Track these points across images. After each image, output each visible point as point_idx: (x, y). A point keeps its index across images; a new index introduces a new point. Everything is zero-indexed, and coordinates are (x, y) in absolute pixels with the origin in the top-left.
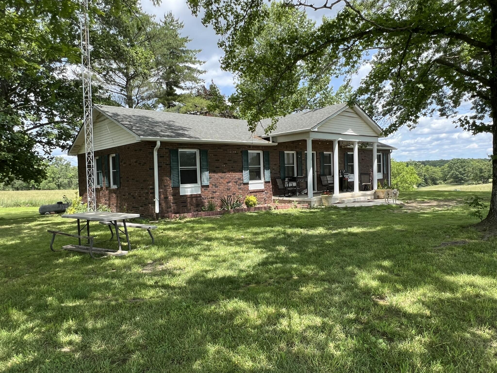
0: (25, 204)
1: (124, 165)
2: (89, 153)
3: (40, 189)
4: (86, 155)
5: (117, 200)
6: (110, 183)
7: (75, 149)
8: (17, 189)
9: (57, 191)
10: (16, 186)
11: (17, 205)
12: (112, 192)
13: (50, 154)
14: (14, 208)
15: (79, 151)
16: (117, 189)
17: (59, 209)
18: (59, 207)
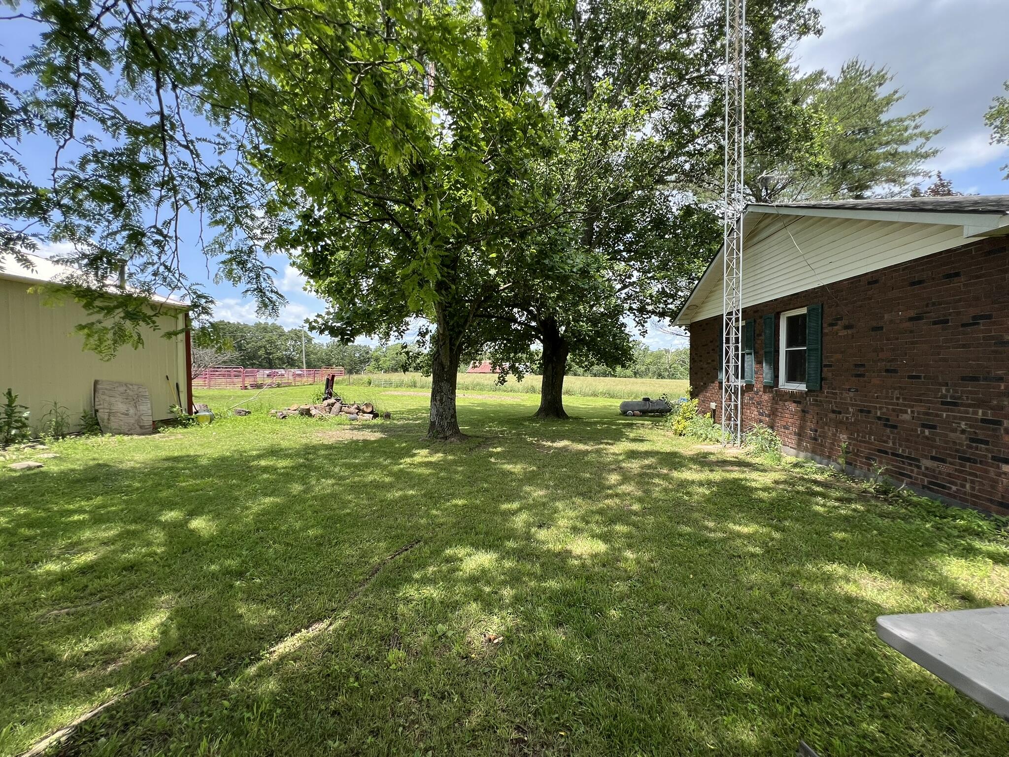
0: (604, 394)
1: (843, 333)
2: (730, 313)
3: (616, 376)
4: (725, 317)
5: (803, 419)
6: (776, 377)
7: (689, 312)
8: (595, 376)
9: (633, 379)
10: (594, 372)
11: (595, 395)
12: (787, 397)
13: (643, 326)
14: (592, 398)
15: (693, 317)
16: (806, 393)
17: (646, 408)
18: (645, 405)
